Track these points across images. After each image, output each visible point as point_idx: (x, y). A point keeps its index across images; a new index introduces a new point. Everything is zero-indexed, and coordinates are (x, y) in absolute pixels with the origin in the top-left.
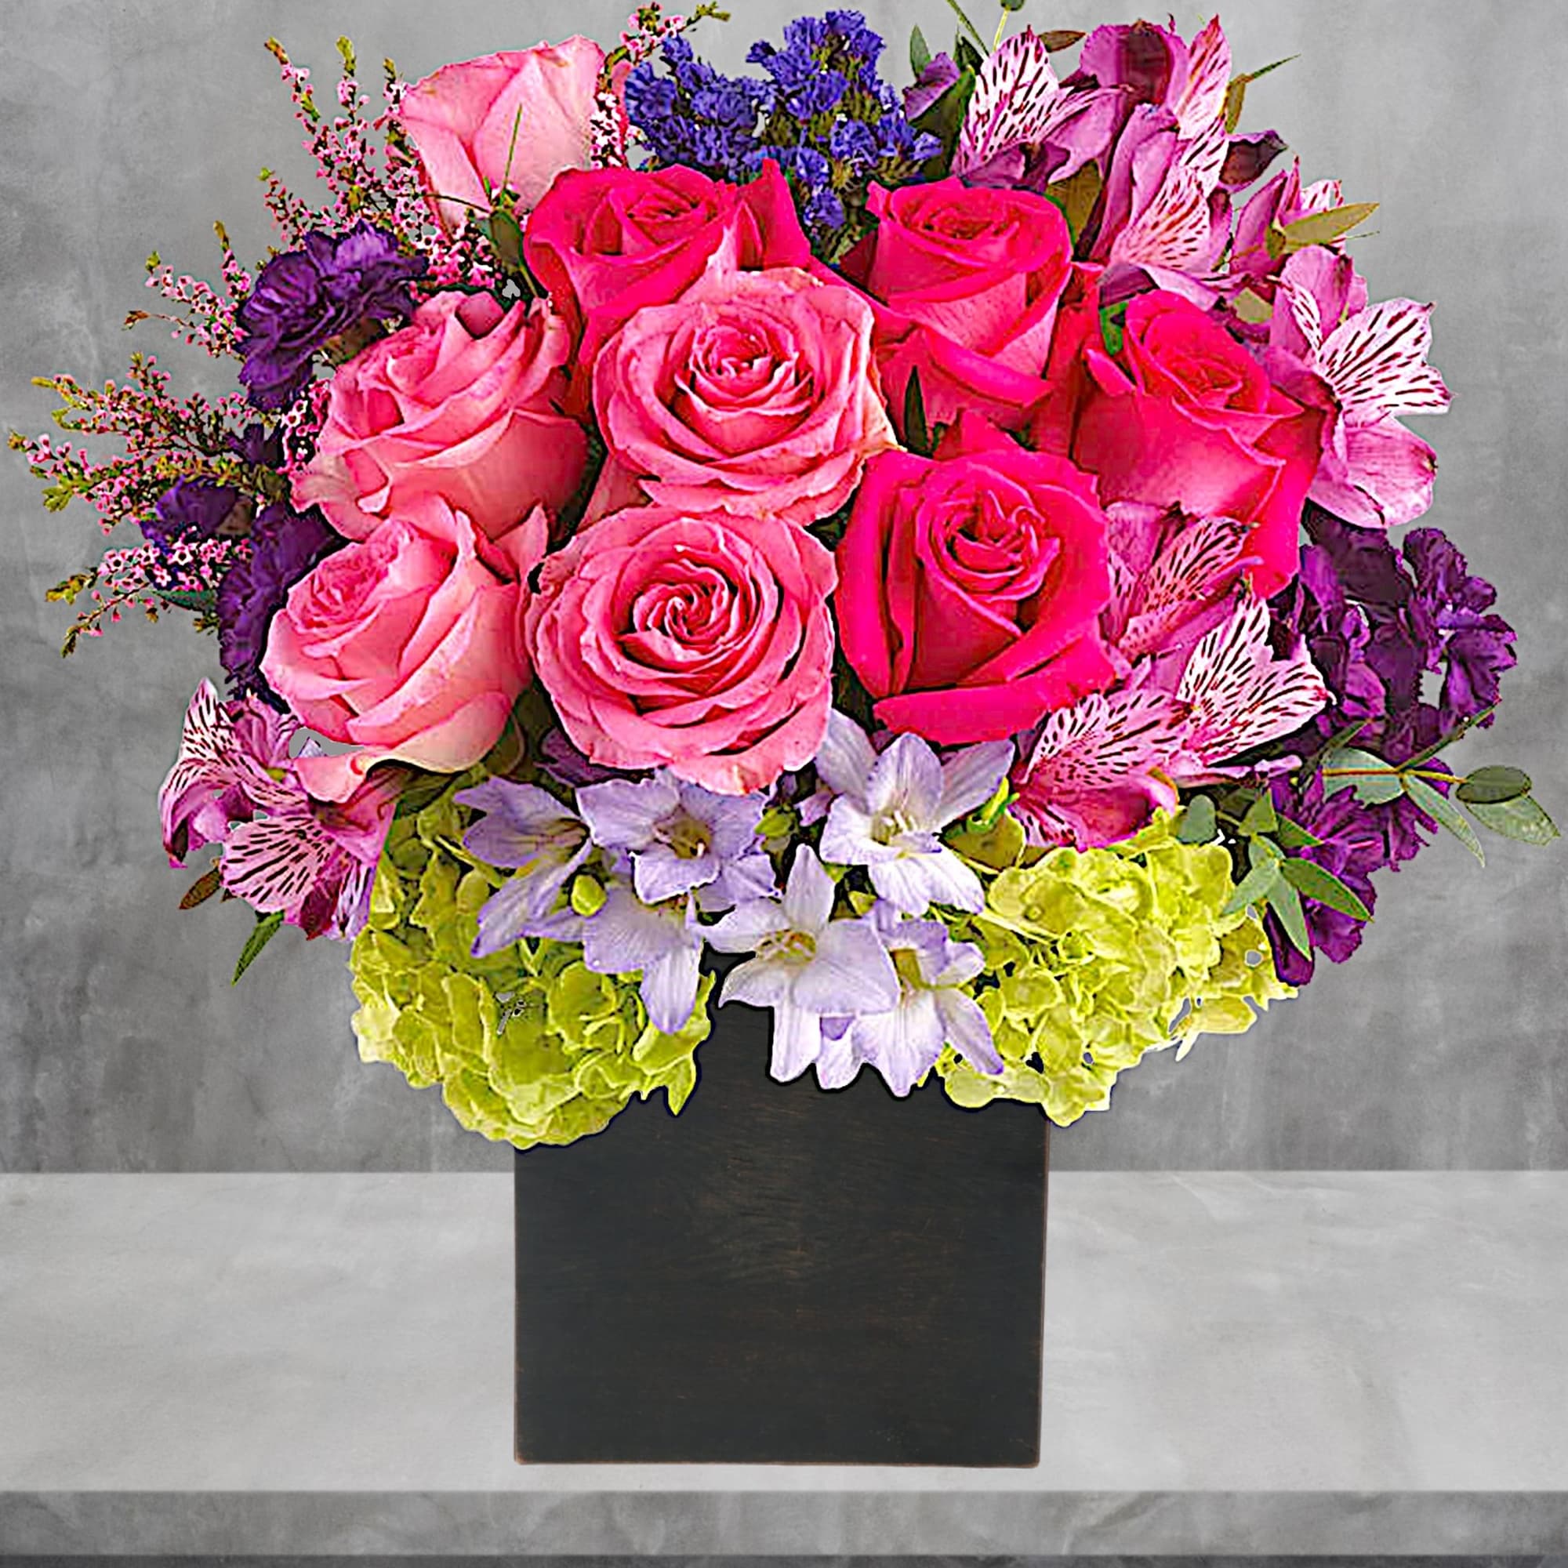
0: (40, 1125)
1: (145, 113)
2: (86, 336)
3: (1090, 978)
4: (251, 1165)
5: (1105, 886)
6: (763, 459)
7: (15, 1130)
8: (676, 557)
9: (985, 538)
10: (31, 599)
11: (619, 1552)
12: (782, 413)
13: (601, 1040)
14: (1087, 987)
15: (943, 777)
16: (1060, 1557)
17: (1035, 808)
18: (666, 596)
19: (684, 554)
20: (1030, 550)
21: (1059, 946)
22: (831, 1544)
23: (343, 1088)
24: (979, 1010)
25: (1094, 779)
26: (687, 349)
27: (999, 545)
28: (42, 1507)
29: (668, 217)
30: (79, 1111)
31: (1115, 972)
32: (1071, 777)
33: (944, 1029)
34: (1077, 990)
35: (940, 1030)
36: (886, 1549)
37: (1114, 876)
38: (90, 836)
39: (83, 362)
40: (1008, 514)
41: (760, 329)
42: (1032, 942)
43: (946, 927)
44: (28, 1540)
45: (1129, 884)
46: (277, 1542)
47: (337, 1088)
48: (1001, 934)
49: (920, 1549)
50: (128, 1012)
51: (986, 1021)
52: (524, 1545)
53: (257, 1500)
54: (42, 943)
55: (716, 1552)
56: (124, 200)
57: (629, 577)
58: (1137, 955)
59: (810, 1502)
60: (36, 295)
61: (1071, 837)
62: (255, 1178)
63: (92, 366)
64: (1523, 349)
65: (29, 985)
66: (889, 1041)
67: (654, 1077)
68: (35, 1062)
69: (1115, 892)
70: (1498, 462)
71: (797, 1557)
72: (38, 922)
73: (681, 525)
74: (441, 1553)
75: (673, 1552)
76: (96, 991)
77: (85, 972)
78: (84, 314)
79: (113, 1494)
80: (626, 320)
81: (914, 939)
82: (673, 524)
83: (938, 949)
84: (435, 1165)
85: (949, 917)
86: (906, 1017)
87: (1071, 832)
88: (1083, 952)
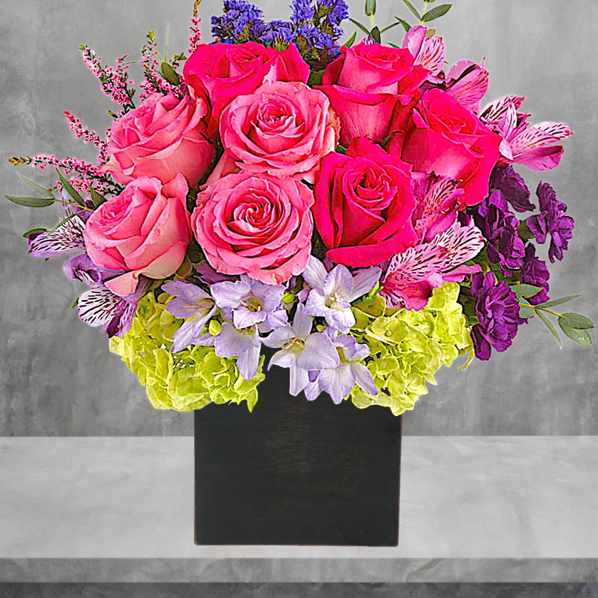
0: (13, 418)
1: (54, 33)
2: (31, 118)
3: (410, 359)
4: (94, 433)
5: (418, 323)
6: (283, 155)
7: (4, 420)
8: (250, 193)
9: (369, 187)
10: (10, 218)
11: (234, 581)
12: (292, 137)
13: (220, 382)
14: (408, 363)
15: (353, 281)
16: (402, 583)
17: (388, 292)
18: (246, 208)
19: (253, 192)
20: (386, 191)
21: (398, 347)
22: (315, 578)
23: (129, 404)
24: (368, 371)
25: (411, 279)
26: (256, 112)
27: (374, 189)
28: (14, 564)
29: (247, 61)
30: (28, 413)
31: (420, 357)
32: (401, 279)
33: (354, 378)
34: (405, 364)
35: (352, 378)
36: (336, 580)
37: (421, 320)
38: (32, 308)
39: (30, 127)
40: (377, 177)
41: (284, 106)
42: (388, 345)
43: (355, 338)
44: (10, 577)
45: (426, 323)
46: (104, 577)
47: (127, 404)
48: (375, 341)
49: (349, 580)
50: (47, 375)
51: (371, 375)
52: (198, 579)
53: (96, 562)
54: (14, 349)
55: (271, 581)
56: (45, 65)
57: (232, 200)
58: (429, 351)
59: (307, 562)
60: (12, 102)
61: (403, 304)
62: (96, 439)
63: (33, 129)
64: (579, 123)
65: (9, 365)
66: (333, 383)
67: (242, 396)
68: (11, 394)
69: (420, 326)
70: (570, 165)
71: (302, 583)
72: (12, 341)
73: (252, 180)
74: (167, 582)
75: (255, 581)
76: (35, 367)
77: (31, 360)
78: (30, 109)
79: (41, 559)
80: (232, 100)
81: (343, 343)
82: (249, 180)
83: (352, 347)
84: (164, 434)
85: (356, 335)
86: (339, 373)
87: (403, 302)
88: (408, 349)
